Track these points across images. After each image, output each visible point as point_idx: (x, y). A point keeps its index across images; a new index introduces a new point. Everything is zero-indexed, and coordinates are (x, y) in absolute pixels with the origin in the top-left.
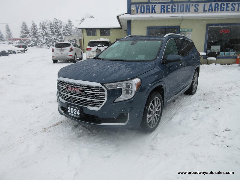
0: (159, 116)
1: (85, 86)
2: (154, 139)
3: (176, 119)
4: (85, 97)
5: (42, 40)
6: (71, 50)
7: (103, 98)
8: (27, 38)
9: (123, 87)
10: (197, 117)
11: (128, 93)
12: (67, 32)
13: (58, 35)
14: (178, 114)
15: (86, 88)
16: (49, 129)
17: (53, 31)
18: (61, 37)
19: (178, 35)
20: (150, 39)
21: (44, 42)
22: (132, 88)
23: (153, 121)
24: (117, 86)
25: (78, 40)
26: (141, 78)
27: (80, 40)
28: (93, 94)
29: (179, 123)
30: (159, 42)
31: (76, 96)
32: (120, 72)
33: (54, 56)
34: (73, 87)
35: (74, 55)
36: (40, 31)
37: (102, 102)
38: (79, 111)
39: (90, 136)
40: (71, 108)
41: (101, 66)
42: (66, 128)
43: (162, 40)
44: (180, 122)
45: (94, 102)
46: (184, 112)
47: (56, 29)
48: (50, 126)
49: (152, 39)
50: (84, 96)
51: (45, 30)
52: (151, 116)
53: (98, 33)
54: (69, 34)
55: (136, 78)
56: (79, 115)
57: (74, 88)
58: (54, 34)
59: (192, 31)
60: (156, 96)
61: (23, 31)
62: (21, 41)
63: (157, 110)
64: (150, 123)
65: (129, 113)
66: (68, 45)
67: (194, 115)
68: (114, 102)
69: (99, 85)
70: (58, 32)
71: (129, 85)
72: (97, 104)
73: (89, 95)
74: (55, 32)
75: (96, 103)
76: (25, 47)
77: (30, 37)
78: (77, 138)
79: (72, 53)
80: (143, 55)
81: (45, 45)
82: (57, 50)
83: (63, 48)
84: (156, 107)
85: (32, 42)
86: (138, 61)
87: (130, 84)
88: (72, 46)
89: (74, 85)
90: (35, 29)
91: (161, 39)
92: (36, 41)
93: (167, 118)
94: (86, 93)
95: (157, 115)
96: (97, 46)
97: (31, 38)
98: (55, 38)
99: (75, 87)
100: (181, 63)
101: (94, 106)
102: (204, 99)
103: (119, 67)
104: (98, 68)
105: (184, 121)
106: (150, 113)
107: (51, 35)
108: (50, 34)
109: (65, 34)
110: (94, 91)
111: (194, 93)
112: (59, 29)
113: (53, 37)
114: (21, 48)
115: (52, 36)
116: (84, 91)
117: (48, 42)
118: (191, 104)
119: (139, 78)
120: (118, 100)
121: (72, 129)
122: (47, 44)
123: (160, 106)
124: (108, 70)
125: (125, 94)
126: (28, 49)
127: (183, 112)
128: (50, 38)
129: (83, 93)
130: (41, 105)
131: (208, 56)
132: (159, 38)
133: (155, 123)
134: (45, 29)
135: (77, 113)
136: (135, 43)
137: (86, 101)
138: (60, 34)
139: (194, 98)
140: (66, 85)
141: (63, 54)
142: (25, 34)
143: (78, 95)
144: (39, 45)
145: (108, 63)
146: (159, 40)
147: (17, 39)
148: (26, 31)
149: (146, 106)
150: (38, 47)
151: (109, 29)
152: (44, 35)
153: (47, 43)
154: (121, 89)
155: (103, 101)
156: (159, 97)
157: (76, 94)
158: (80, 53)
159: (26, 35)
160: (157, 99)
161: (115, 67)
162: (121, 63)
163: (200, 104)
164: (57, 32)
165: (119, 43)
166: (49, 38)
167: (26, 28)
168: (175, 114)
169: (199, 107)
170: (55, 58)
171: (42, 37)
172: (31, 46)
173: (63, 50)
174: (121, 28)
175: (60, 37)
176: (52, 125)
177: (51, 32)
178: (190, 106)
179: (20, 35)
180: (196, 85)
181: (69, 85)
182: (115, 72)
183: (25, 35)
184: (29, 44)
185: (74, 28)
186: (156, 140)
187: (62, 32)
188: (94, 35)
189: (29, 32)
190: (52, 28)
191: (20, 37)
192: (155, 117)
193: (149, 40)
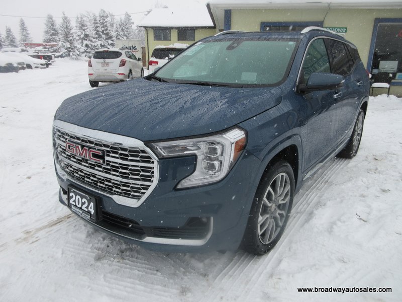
0: (285, 214)
1: (105, 146)
2: (271, 276)
3: (322, 217)
4: (107, 171)
5: (79, 46)
6: (123, 64)
7: (149, 179)
8: (54, 43)
9: (200, 150)
10: (369, 214)
11: (212, 167)
12: (121, 33)
13: (106, 39)
14: (325, 205)
15: (108, 152)
16: (37, 235)
17: (98, 31)
18: (112, 42)
19: (329, 32)
20: (269, 37)
21: (82, 50)
22: (222, 154)
23: (270, 228)
24: (186, 149)
25: (139, 48)
26: (247, 128)
27: (142, 48)
28: (125, 167)
29: (330, 230)
30: (291, 43)
31: (88, 167)
32: (194, 113)
33: (92, 74)
34: (80, 146)
35: (127, 73)
36: (75, 31)
37: (146, 188)
38: (92, 204)
39: (123, 258)
40: (76, 194)
41: (152, 96)
42: (74, 234)
43: (297, 40)
44: (332, 227)
45: (128, 186)
46: (338, 199)
47: (103, 29)
48: (41, 226)
49: (273, 37)
50: (104, 168)
51: (84, 30)
52: (267, 218)
53: (174, 35)
54: (125, 38)
55: (235, 128)
56: (92, 213)
57: (82, 148)
58: (100, 36)
59: (346, 32)
60: (280, 170)
61: (48, 31)
62: (45, 48)
63: (281, 202)
64: (263, 235)
65: (212, 219)
66: (116, 55)
67: (360, 208)
68: (175, 189)
69: (138, 144)
70: (107, 34)
71: (214, 146)
72: (134, 191)
73: (115, 169)
74: (101, 33)
75: (132, 187)
76: (49, 58)
77: (59, 41)
78: (93, 262)
79: (124, 70)
80: (252, 72)
81: (84, 55)
82: (97, 62)
83: (107, 60)
84: (280, 196)
85: (63, 50)
86: (242, 86)
87: (219, 143)
88: (124, 57)
89: (83, 141)
90: (67, 27)
91: (296, 37)
92: (69, 48)
93: (301, 213)
94: (108, 163)
95: (281, 212)
96: (169, 57)
97: (60, 43)
98: (101, 45)
99: (84, 146)
100: (336, 93)
101: (127, 194)
102: (376, 169)
103: (194, 98)
104: (143, 101)
105: (339, 223)
106: (265, 210)
107: (94, 38)
108: (94, 36)
109: (119, 37)
110: (127, 160)
111: (354, 156)
112: (109, 29)
113: (99, 43)
114: (41, 59)
115: (97, 40)
116: (102, 157)
117: (89, 50)
118: (350, 180)
119: (242, 129)
120: (186, 183)
121: (87, 237)
122: (88, 54)
123: (288, 192)
124: (166, 107)
125: (205, 168)
126: (53, 62)
127: (336, 199)
128: (93, 44)
129: (101, 161)
130: (39, 173)
131: (373, 81)
132: (289, 35)
133: (276, 229)
134: (84, 28)
135: (89, 209)
136: (236, 45)
137: (110, 182)
138: (111, 37)
139: (355, 166)
140: (66, 139)
141: (107, 71)
142: (51, 35)
143: (92, 166)
144: (73, 55)
145: (172, 88)
146: (291, 40)
147: (39, 45)
148: (53, 30)
149: (256, 196)
150: (73, 59)
151: (193, 29)
152: (83, 39)
153: (87, 52)
154: (194, 157)
155: (149, 186)
156: (287, 173)
157: (87, 163)
158: (140, 71)
159: (54, 38)
160: (282, 176)
161: (186, 100)
162: (201, 91)
163: (370, 181)
164: (104, 34)
165: (203, 46)
166: (91, 43)
167: (53, 25)
168: (319, 204)
169: (368, 188)
170: (93, 78)
171: (80, 41)
172: (61, 56)
173: (107, 64)
174: (214, 27)
175: (110, 42)
176: (46, 223)
177: (94, 32)
178: (349, 185)
179: (43, 38)
180: (359, 138)
181: (72, 140)
182: (182, 111)
183: (51, 37)
184: (57, 54)
185: (134, 27)
186: (278, 277)
187: (113, 34)
188: (167, 38)
189: (58, 33)
190: (97, 27)
191: (44, 42)
192: (275, 218)
193: (268, 40)
